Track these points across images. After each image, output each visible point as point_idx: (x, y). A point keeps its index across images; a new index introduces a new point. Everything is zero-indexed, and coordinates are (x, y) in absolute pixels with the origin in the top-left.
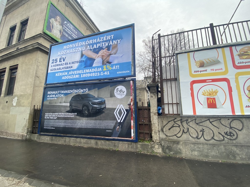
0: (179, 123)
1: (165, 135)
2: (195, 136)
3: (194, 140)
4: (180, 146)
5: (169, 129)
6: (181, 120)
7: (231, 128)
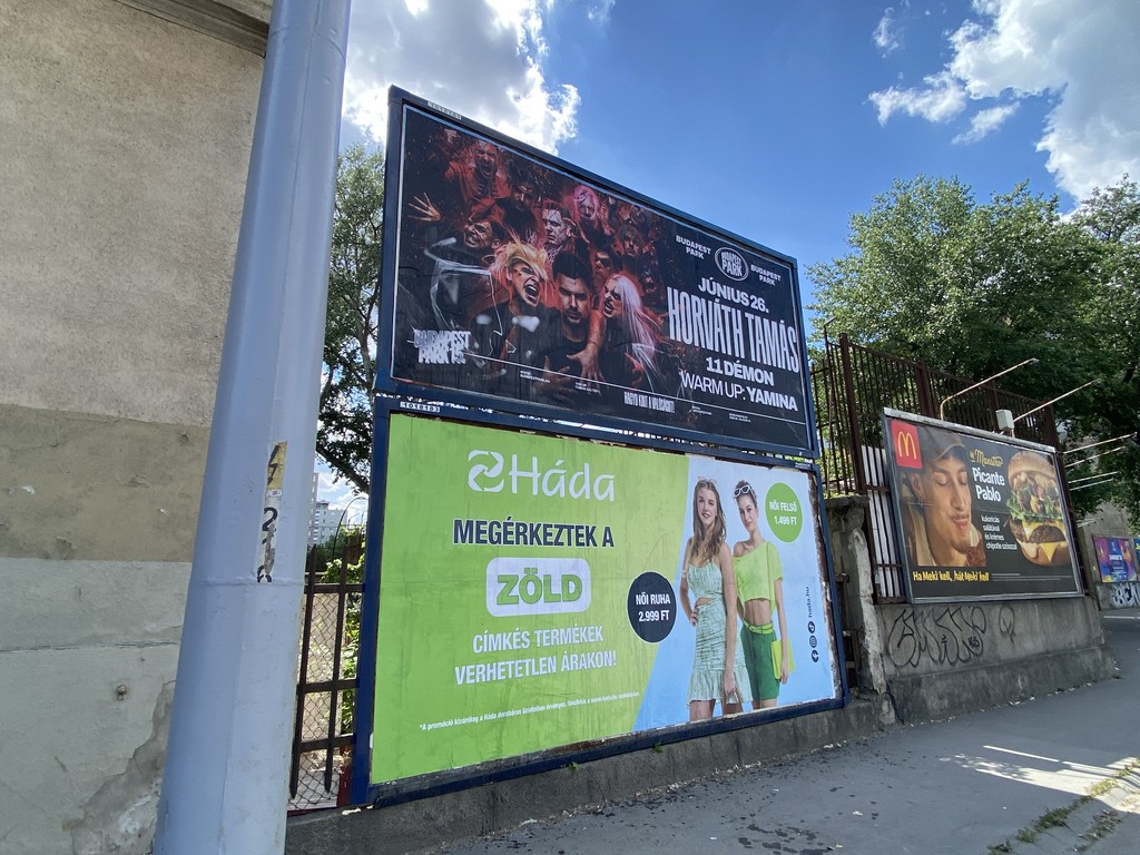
0: (910, 622)
1: (893, 667)
2: (936, 658)
3: (936, 669)
4: (923, 691)
5: (899, 645)
6: (913, 614)
7: (974, 627)
